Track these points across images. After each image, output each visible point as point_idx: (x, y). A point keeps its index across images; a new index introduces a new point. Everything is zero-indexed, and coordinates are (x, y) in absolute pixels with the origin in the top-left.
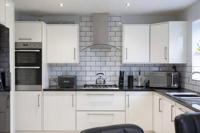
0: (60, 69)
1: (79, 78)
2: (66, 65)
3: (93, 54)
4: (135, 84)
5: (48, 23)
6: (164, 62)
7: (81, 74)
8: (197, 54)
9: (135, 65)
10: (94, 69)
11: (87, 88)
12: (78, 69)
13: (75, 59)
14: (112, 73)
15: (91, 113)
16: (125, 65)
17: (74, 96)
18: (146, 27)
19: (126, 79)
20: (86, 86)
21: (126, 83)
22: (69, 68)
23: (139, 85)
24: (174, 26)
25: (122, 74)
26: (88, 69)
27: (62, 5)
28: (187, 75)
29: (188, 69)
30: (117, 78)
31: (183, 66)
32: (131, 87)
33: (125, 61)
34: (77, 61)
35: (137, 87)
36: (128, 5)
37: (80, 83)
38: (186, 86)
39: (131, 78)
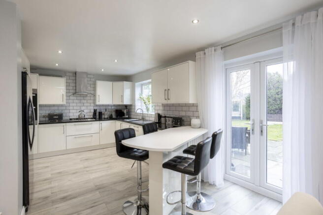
0: (48, 108)
1: (64, 115)
2: (54, 106)
3: (75, 98)
4: (103, 117)
5: (40, 75)
6: (121, 103)
7: (66, 111)
8: (138, 100)
9: (103, 105)
10: (75, 108)
11: (71, 121)
12: (64, 108)
13: (63, 101)
14: (88, 111)
15: (76, 137)
16: (97, 106)
17: (65, 127)
18: (110, 83)
19: (97, 114)
20: (71, 119)
21: (98, 117)
22: (56, 108)
23: (106, 117)
24: (126, 84)
25: (95, 111)
26: (71, 108)
27: (57, 65)
28: (133, 110)
29: (133, 107)
30: (92, 114)
31: (131, 106)
32: (100, 119)
33: (98, 103)
34: (64, 103)
35: (105, 118)
36: (103, 70)
37: (65, 118)
38: (132, 116)
39: (100, 114)
